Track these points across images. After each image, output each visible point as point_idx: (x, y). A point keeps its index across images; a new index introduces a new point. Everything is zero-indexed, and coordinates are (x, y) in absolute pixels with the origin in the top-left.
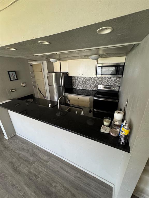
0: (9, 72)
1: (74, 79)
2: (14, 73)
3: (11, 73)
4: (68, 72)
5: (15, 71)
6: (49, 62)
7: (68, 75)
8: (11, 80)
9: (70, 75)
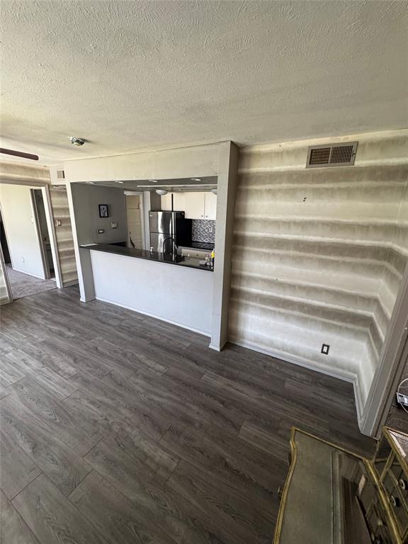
0: (99, 206)
1: (195, 224)
2: (105, 207)
3: (102, 207)
4: (184, 212)
5: (107, 205)
6: (153, 192)
7: (184, 216)
8: (101, 217)
9: (188, 216)
